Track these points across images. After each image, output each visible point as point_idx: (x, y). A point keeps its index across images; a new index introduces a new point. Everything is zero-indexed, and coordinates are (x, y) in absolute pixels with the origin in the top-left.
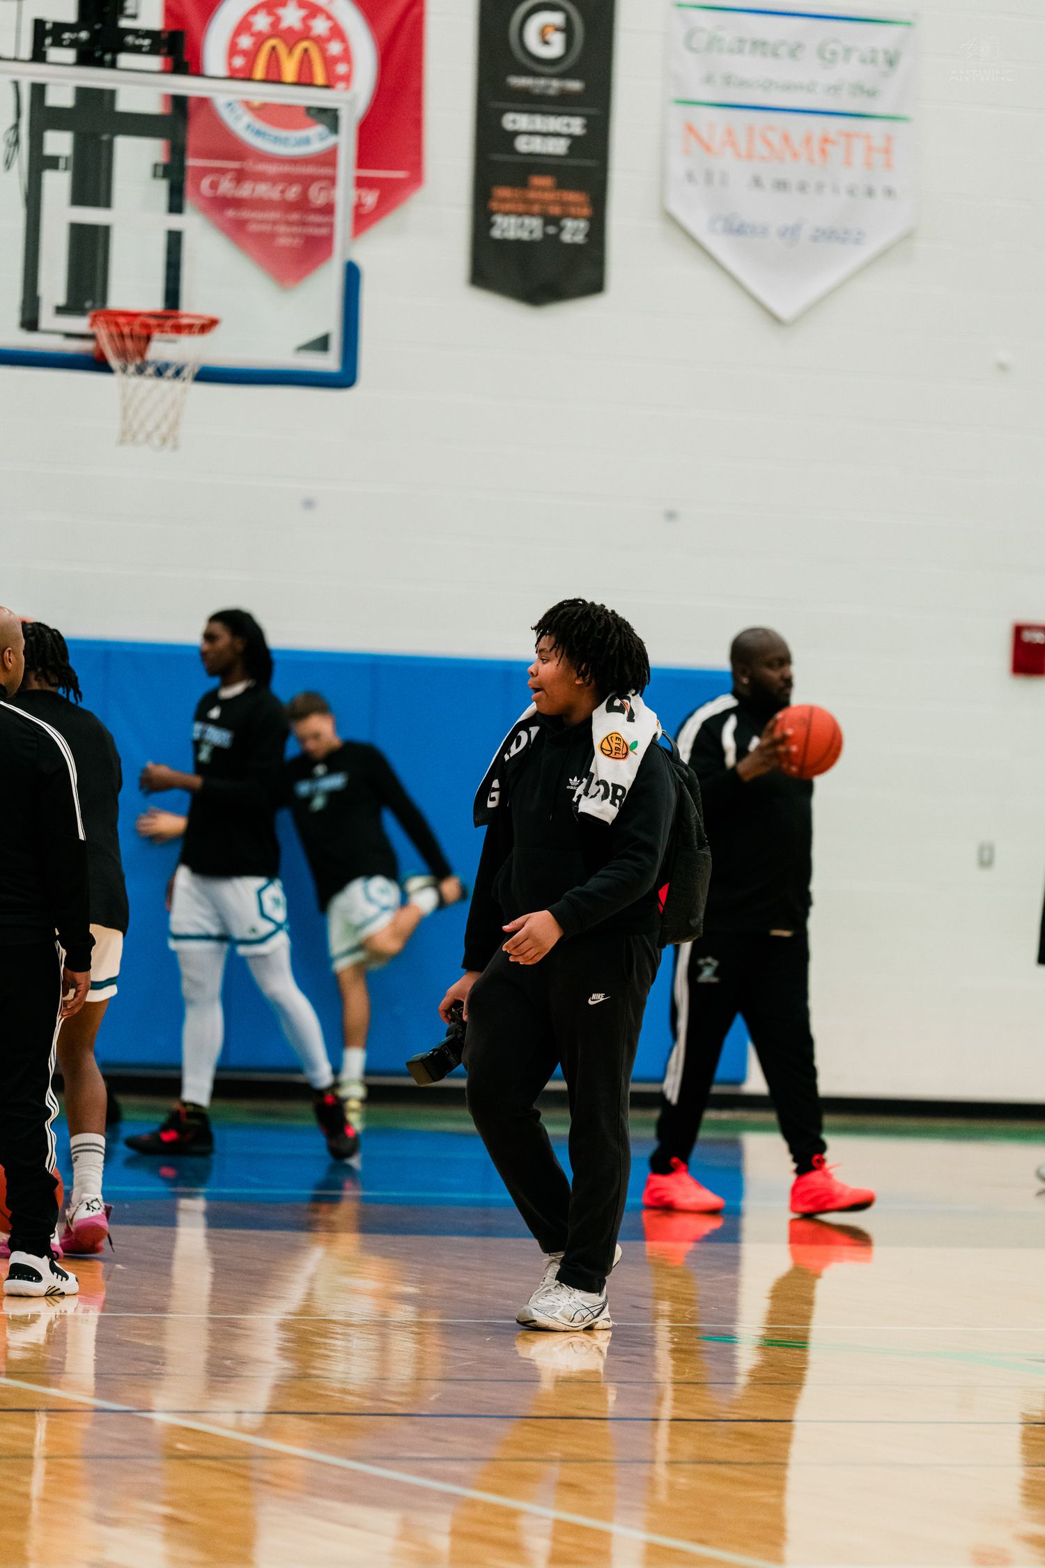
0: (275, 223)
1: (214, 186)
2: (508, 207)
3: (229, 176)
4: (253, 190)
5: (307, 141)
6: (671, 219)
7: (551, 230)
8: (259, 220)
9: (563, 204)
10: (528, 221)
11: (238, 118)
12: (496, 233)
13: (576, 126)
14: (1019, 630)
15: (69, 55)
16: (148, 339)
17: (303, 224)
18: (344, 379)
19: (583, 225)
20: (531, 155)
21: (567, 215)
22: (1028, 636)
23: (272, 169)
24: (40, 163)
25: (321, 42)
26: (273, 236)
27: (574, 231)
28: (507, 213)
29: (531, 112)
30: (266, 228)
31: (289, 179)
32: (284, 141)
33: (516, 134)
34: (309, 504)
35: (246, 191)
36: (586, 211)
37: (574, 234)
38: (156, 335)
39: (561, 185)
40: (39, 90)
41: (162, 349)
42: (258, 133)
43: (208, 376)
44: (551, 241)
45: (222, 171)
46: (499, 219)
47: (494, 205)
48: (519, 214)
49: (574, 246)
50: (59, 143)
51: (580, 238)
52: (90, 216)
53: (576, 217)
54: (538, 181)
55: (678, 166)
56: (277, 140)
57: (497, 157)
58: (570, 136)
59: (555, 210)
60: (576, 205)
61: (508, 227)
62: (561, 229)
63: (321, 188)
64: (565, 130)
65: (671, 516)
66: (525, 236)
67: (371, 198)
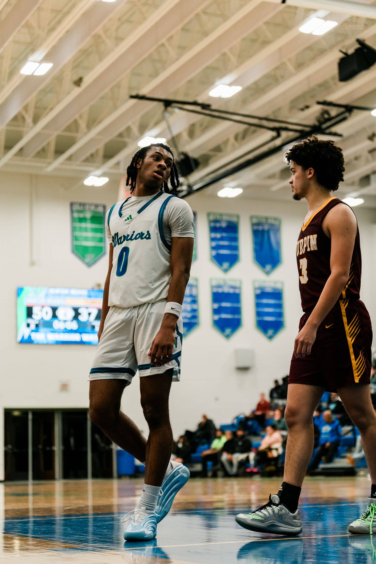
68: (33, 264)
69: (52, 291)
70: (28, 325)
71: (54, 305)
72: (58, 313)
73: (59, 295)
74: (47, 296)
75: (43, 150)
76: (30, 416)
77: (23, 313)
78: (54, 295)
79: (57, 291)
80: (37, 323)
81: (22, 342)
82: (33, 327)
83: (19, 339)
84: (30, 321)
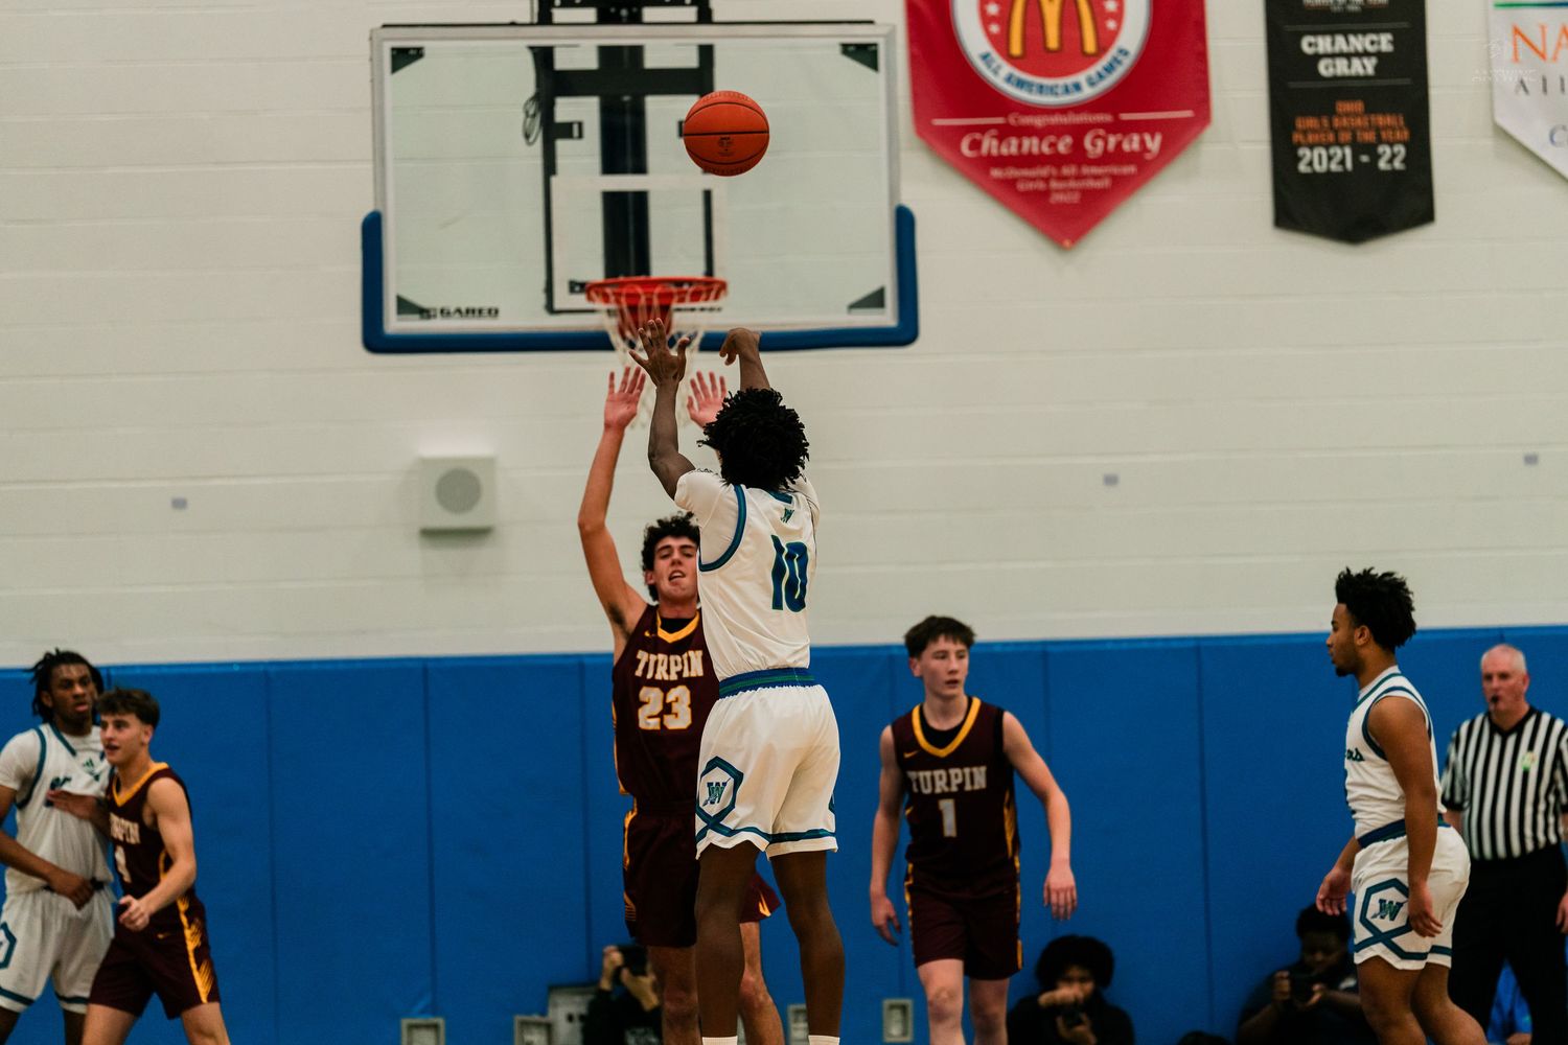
0: (1046, 180)
1: (975, 145)
2: (1311, 138)
3: (994, 132)
4: (1020, 146)
5: (1077, 87)
6: (1502, 134)
7: (1365, 159)
8: (1030, 179)
9: (1378, 130)
10: (1337, 151)
11: (996, 72)
12: (1303, 168)
13: (1385, 42)
15: (590, 14)
16: (665, 310)
17: (1079, 177)
18: (904, 334)
19: (1401, 149)
20: (1335, 78)
21: (1380, 141)
23: (1038, 122)
24: (554, 132)
26: (1047, 193)
27: (1392, 157)
28: (1311, 147)
29: (1332, 33)
30: (1041, 186)
31: (1058, 131)
32: (1052, 90)
33: (1317, 57)
34: (1111, 480)
35: (1011, 147)
36: (1406, 134)
37: (1391, 161)
38: (675, 305)
39: (1370, 109)
40: (545, 54)
42: (1020, 84)
44: (1366, 172)
45: (983, 129)
46: (1304, 152)
47: (1297, 137)
48: (1327, 147)
49: (1394, 172)
51: (1398, 165)
52: (624, 183)
53: (1391, 145)
54: (1343, 107)
55: (1507, 76)
56: (1041, 89)
57: (1293, 85)
58: (1379, 55)
59: (1369, 137)
60: (1393, 129)
61: (1315, 160)
62: (1376, 157)
63: (1098, 137)
64: (1370, 49)
65: (1531, 460)
66: (1334, 167)
67: (1154, 144)
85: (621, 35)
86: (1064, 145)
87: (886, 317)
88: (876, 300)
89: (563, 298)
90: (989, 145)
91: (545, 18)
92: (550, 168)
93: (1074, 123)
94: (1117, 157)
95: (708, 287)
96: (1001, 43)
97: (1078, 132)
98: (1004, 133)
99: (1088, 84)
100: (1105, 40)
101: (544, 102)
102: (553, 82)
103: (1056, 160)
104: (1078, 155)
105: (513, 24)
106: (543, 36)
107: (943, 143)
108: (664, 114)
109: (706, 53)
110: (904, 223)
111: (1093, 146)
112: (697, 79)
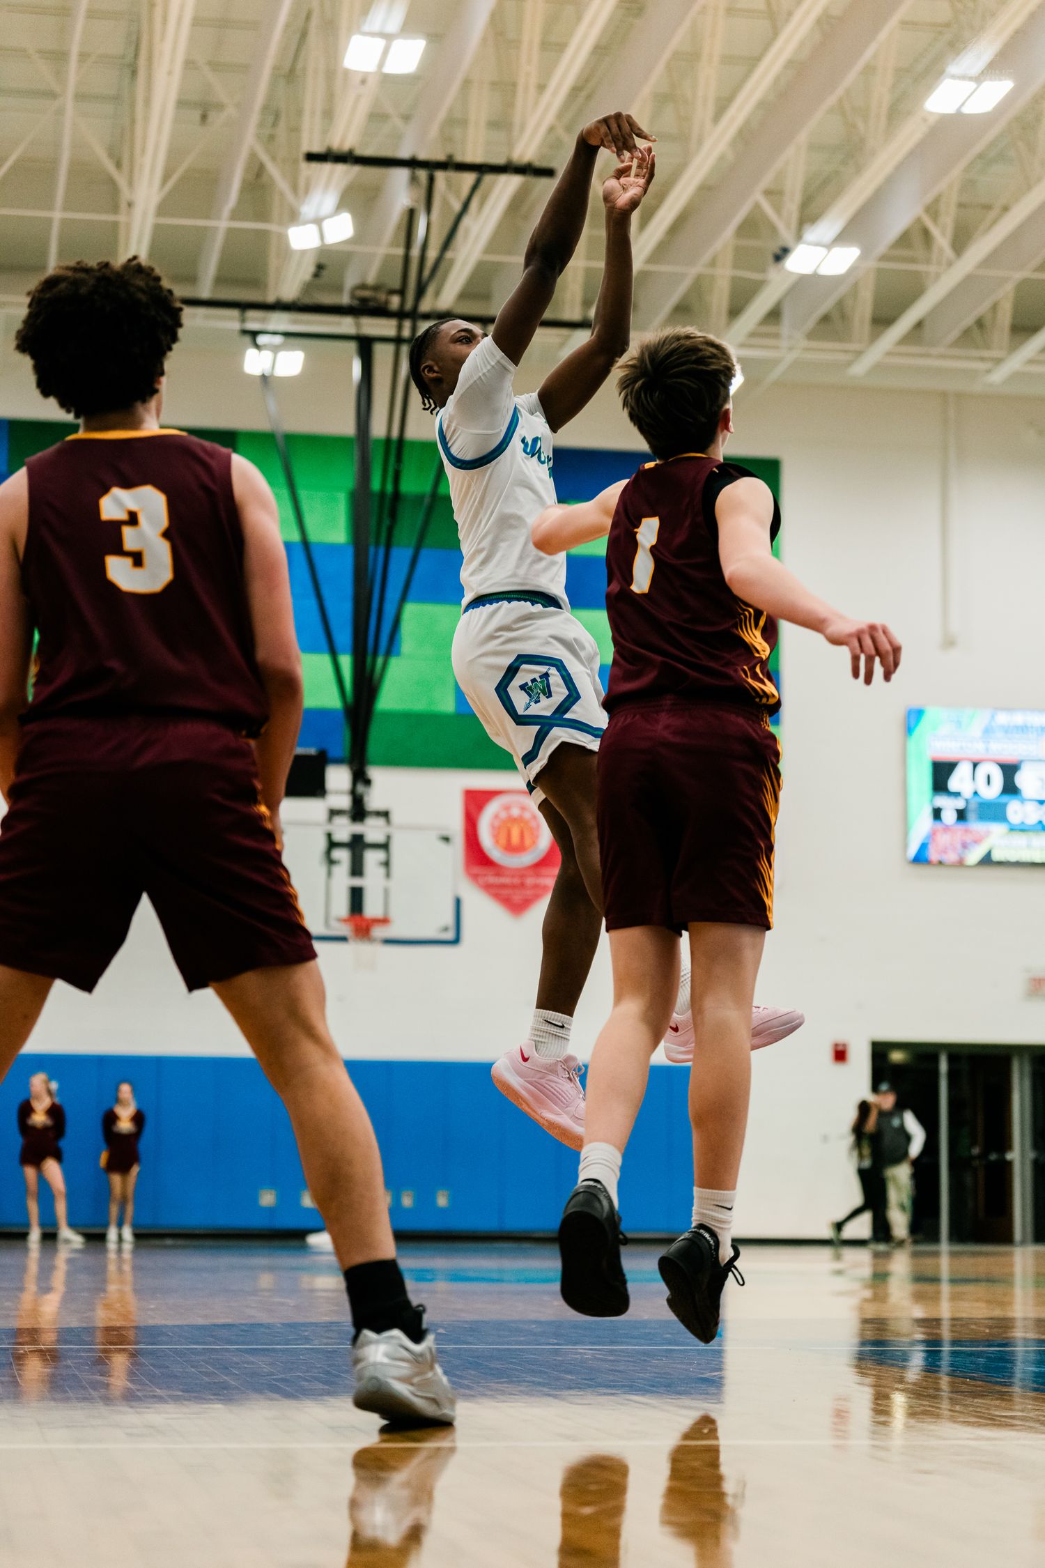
5: (524, 860)
14: (836, 1045)
15: (345, 820)
16: (370, 928)
18: (456, 941)
22: (840, 1048)
24: (331, 862)
25: (526, 822)
38: (373, 926)
40: (329, 835)
41: (378, 932)
43: (388, 941)
50: (343, 855)
52: (357, 882)
56: (510, 860)
68: (949, 643)
69: (1003, 718)
70: (937, 813)
71: (1009, 756)
72: (1020, 779)
73: (1024, 729)
74: (988, 731)
75: (980, 323)
76: (944, 1066)
77: (922, 778)
78: (1007, 730)
79: (1019, 718)
80: (960, 804)
81: (920, 859)
82: (949, 816)
83: (912, 851)
84: (942, 801)
85: (358, 828)
86: (516, 881)
87: (450, 935)
88: (446, 929)
89: (334, 924)
90: (492, 880)
91: (330, 819)
92: (329, 874)
93: (522, 873)
94: (536, 886)
95: (385, 921)
96: (497, 842)
97: (522, 876)
98: (498, 875)
99: (527, 859)
100: (534, 843)
101: (328, 852)
102: (332, 844)
103: (514, 887)
104: (522, 885)
105: (317, 824)
106: (329, 828)
107: (474, 877)
108: (372, 859)
109: (389, 837)
110: (458, 902)
111: (530, 881)
112: (385, 846)
